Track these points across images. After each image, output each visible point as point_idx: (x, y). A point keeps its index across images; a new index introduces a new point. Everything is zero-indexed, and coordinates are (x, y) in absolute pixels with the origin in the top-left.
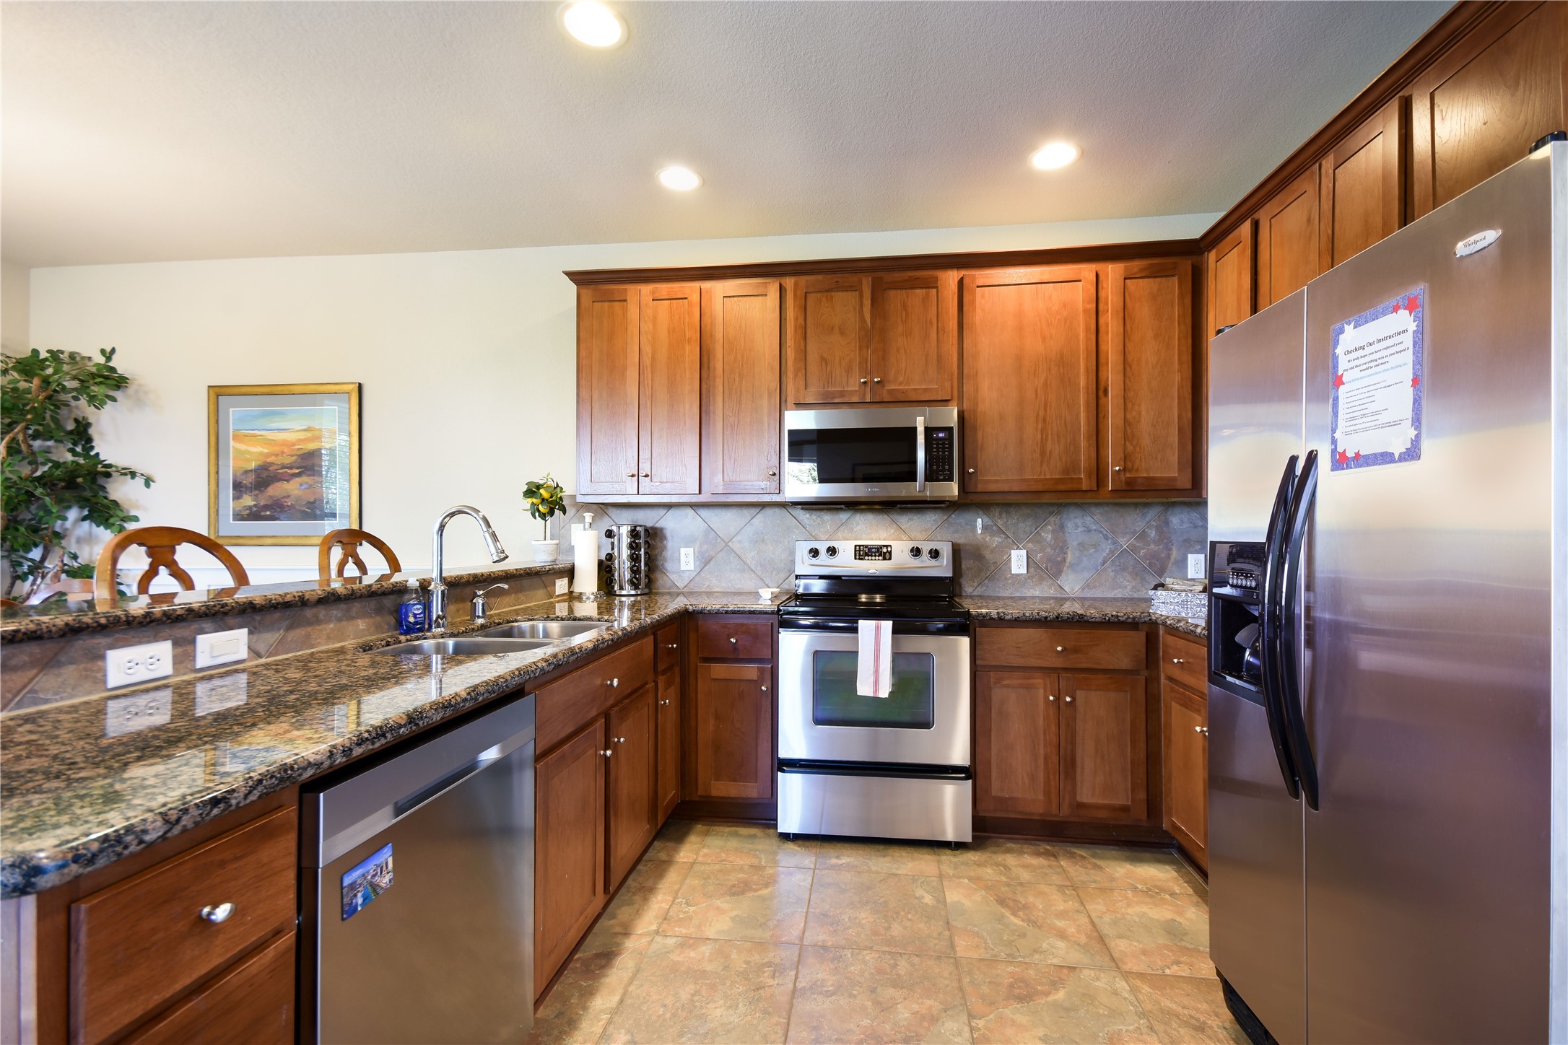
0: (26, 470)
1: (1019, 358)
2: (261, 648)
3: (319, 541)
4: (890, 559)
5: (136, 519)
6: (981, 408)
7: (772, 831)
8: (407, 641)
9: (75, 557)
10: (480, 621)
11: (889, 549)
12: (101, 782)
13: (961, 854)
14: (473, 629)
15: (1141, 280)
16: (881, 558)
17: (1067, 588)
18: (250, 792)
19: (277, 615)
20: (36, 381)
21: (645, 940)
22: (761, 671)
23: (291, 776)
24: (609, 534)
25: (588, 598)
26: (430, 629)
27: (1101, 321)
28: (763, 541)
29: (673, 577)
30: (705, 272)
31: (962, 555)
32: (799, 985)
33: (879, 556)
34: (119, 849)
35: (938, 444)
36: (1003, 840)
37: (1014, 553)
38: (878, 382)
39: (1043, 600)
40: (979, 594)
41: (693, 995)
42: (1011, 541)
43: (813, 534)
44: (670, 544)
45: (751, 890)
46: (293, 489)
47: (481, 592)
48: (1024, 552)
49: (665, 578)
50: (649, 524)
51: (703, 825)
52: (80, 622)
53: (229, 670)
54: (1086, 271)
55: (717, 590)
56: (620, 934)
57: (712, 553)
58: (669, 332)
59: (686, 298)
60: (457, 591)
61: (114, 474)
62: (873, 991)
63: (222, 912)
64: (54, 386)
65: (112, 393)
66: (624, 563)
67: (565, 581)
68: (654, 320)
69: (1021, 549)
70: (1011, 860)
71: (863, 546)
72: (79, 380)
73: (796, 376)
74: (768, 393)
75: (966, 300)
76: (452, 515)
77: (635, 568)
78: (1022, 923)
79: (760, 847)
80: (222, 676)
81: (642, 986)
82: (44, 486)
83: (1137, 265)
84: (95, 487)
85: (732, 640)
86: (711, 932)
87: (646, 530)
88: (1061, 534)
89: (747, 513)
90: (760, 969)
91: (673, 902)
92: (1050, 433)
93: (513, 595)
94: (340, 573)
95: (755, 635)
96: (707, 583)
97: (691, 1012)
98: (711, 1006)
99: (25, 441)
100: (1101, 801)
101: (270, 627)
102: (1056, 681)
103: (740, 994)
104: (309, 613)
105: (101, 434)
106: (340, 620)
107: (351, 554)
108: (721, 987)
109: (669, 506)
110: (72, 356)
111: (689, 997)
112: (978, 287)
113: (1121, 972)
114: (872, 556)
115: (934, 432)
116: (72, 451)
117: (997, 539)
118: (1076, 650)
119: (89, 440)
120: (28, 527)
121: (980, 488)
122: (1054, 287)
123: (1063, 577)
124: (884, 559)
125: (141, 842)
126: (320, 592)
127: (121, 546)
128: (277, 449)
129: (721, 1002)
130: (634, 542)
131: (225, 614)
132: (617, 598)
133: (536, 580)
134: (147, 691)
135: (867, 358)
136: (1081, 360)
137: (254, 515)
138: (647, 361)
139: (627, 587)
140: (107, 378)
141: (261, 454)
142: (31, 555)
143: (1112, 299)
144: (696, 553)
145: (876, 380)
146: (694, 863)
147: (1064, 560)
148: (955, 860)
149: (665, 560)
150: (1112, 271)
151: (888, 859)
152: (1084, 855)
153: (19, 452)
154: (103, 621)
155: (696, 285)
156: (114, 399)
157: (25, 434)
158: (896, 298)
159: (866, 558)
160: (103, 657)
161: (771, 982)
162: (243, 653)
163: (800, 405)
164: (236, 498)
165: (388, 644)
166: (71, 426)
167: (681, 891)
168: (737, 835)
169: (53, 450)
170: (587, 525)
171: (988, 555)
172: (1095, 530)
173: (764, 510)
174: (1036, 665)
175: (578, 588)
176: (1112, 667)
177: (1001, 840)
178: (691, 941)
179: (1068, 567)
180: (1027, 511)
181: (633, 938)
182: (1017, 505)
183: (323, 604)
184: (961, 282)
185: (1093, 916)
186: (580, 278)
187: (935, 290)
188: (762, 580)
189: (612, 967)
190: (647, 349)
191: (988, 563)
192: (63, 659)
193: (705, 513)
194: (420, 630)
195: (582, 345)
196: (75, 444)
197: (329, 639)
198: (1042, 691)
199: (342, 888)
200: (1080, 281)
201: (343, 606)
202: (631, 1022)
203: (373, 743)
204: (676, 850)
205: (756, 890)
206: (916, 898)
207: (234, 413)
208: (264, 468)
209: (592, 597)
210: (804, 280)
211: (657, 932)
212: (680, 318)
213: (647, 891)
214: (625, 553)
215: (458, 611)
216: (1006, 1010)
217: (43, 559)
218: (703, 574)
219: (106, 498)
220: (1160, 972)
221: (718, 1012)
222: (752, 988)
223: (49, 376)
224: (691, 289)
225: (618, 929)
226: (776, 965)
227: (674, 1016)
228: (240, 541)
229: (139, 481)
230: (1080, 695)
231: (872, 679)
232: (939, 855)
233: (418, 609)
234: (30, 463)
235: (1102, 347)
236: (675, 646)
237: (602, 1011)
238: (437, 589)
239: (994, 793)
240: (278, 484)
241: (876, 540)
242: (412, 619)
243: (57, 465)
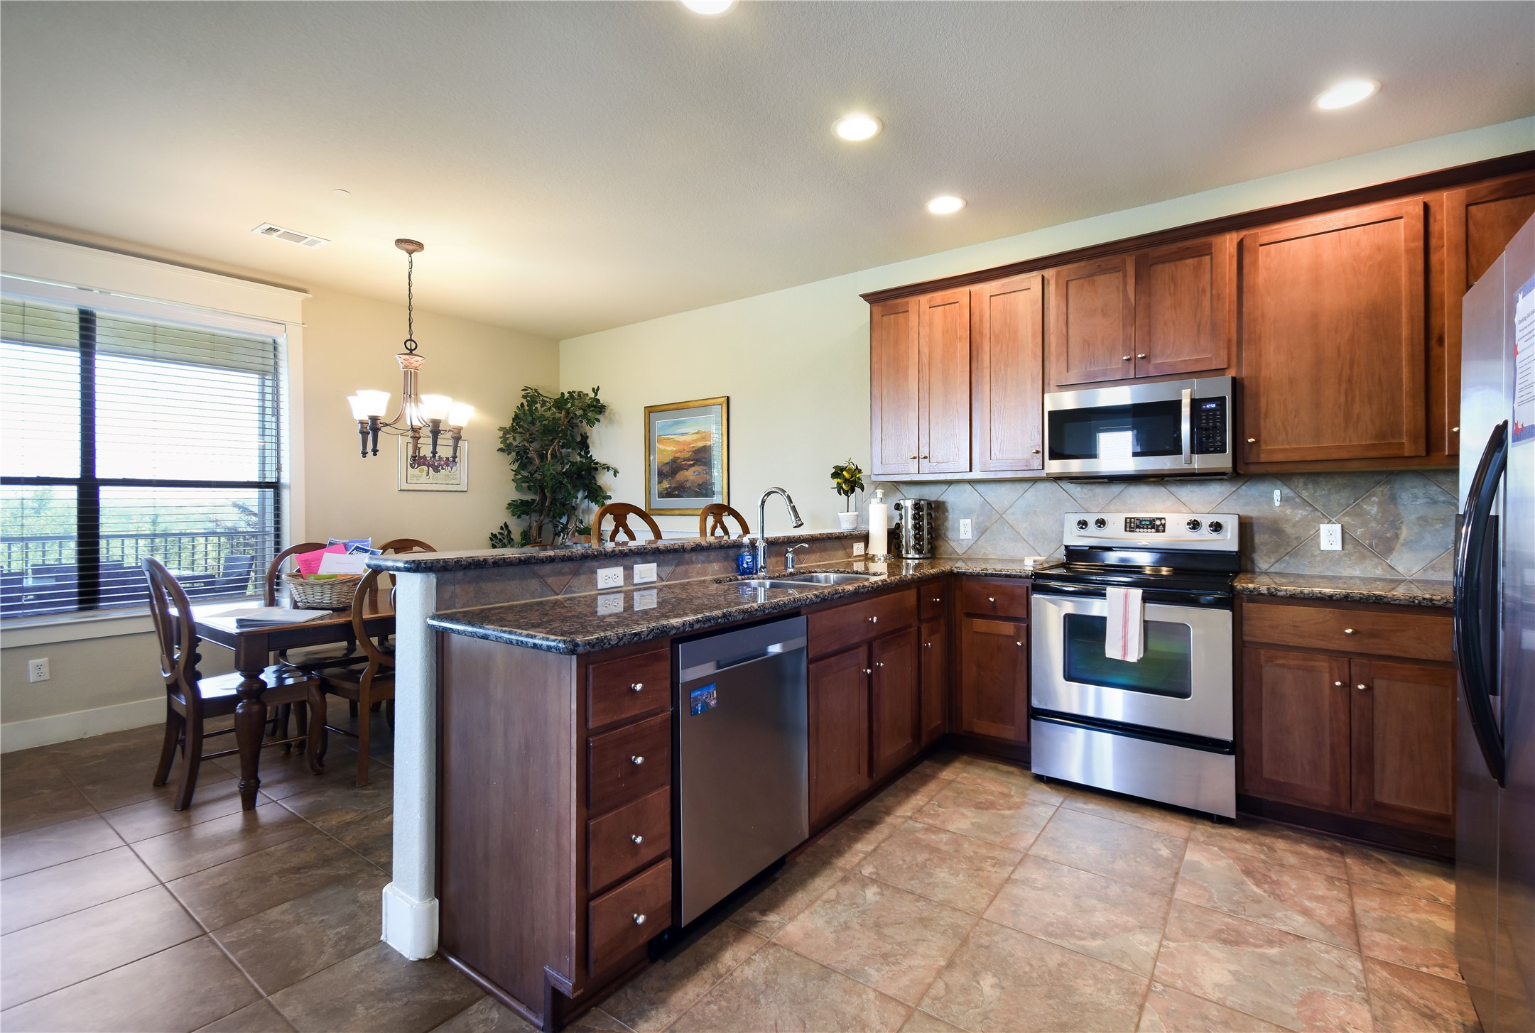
0: (559, 468)
1: (1315, 316)
2: (664, 576)
3: (700, 512)
4: (1164, 531)
5: (610, 498)
6: (1265, 373)
7: (1028, 772)
8: (742, 579)
9: (581, 522)
10: (791, 570)
11: (1163, 522)
12: (596, 622)
13: (1222, 828)
14: (784, 575)
15: (1492, 204)
16: (1153, 530)
17: (1400, 569)
18: (649, 634)
19: (671, 556)
20: (563, 412)
21: (900, 820)
22: (1018, 629)
23: (665, 631)
24: (898, 507)
25: (880, 559)
26: (756, 573)
27: (1434, 258)
28: (1035, 513)
29: (953, 544)
30: (973, 277)
31: (1255, 528)
32: (1013, 877)
33: (1151, 529)
34: (602, 644)
35: (1207, 416)
36: (1282, 827)
37: (1325, 529)
38: (1143, 358)
39: (1364, 580)
40: (1277, 570)
41: (926, 860)
42: (1319, 514)
43: (1085, 507)
44: (951, 516)
45: (995, 808)
46: (690, 475)
47: (791, 549)
48: (1338, 527)
49: (947, 545)
50: (933, 498)
51: (969, 757)
52: (587, 553)
53: (647, 586)
54: (1411, 206)
55: (992, 557)
56: (884, 812)
57: (988, 524)
58: (943, 333)
59: (957, 302)
60: (776, 548)
61: (599, 469)
62: (1078, 897)
63: (639, 687)
64: (572, 415)
65: (597, 417)
66: (909, 532)
67: (862, 545)
68: (931, 324)
69: (1334, 523)
70: (1280, 845)
71: (1134, 518)
72: (583, 409)
73: (1058, 360)
74: (1032, 378)
75: (1246, 262)
76: (768, 494)
77: (918, 536)
78: (1263, 893)
79: (1014, 782)
80: (645, 589)
81: (891, 845)
82: (567, 477)
83: (1484, 187)
84: (590, 477)
85: (991, 599)
86: (952, 828)
87: (929, 504)
88: (1392, 506)
89: (1020, 487)
90: (984, 859)
91: (928, 803)
92: (1357, 393)
93: (818, 554)
94: (713, 534)
95: (1012, 597)
96: (983, 551)
97: (922, 869)
98: (939, 870)
99: (559, 450)
100: (1408, 805)
101: (667, 564)
102: (1346, 666)
103: (962, 869)
104: (687, 556)
105: (593, 443)
106: (704, 563)
107: (719, 521)
108: (949, 861)
109: (950, 483)
110: (579, 393)
111: (923, 860)
112: (1261, 245)
113: (1361, 957)
114: (1143, 528)
115: (1203, 404)
116: (579, 454)
117: (1300, 511)
118: (1373, 635)
119: (588, 447)
120: (561, 503)
121: (1264, 458)
122: (1364, 230)
123: (1395, 555)
124: (1158, 531)
125: (609, 644)
126: (692, 544)
127: (602, 515)
128: (681, 448)
129: (946, 870)
130: (918, 514)
131: (646, 553)
132: (904, 560)
133: (837, 543)
134: (613, 593)
135: (1131, 336)
136: (1403, 308)
137: (668, 494)
138: (925, 360)
139: (912, 551)
140: (595, 406)
141: (673, 451)
142: (561, 521)
143: (1448, 232)
144: (974, 524)
145: (1139, 356)
146: (953, 781)
147: (1397, 536)
148: (1213, 831)
149: (947, 529)
150: (1447, 202)
151: (1136, 815)
152: (1383, 858)
153: (556, 457)
154: (596, 553)
155: (966, 289)
156: (599, 421)
157: (559, 445)
158: (1163, 272)
159: (1138, 530)
160: (596, 573)
161: (990, 869)
162: (655, 578)
163: (1062, 387)
164: (660, 482)
165: (731, 580)
166: (579, 439)
167: (937, 797)
168: (996, 769)
169: (571, 455)
170: (879, 500)
171: (1289, 529)
172: (1444, 502)
173: (1036, 484)
174: (1319, 646)
175: (871, 551)
176: (1424, 657)
177: (1279, 827)
178: (934, 829)
179: (1402, 545)
180: (1341, 480)
181: (892, 817)
182: (1328, 475)
183: (694, 551)
184: (1240, 245)
185: (1358, 909)
186: (874, 298)
187: (1208, 257)
188: (1034, 549)
189: (873, 829)
190: (925, 350)
191: (1289, 538)
192: (581, 572)
193: (980, 488)
194: (751, 573)
195: (874, 352)
196: (581, 451)
197: (698, 574)
198: (1327, 676)
199: (691, 698)
200: (1401, 218)
201: (705, 554)
202: (878, 862)
203: (704, 624)
204: (941, 770)
205: (999, 810)
206: (1152, 848)
207: (659, 423)
208: (674, 460)
209: (882, 558)
210: (1065, 269)
211: (910, 818)
212: (952, 320)
213: (910, 792)
214: (911, 522)
215: (777, 562)
216: (1204, 944)
217: (567, 523)
218: (979, 543)
219: (595, 484)
220: (1414, 968)
221: (942, 875)
222: (974, 868)
223: (569, 408)
224: (961, 293)
225: (882, 809)
226: (998, 860)
227: (909, 867)
228: (662, 512)
229: (611, 472)
230: (1380, 685)
231: (1121, 643)
232: (1195, 823)
233: (748, 558)
234: (561, 464)
235: (1435, 289)
236: (938, 600)
237: (861, 852)
238: (761, 545)
239: (1266, 775)
240: (682, 472)
241: (1152, 512)
242: (745, 565)
243: (573, 464)
